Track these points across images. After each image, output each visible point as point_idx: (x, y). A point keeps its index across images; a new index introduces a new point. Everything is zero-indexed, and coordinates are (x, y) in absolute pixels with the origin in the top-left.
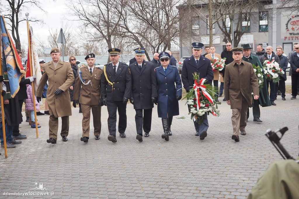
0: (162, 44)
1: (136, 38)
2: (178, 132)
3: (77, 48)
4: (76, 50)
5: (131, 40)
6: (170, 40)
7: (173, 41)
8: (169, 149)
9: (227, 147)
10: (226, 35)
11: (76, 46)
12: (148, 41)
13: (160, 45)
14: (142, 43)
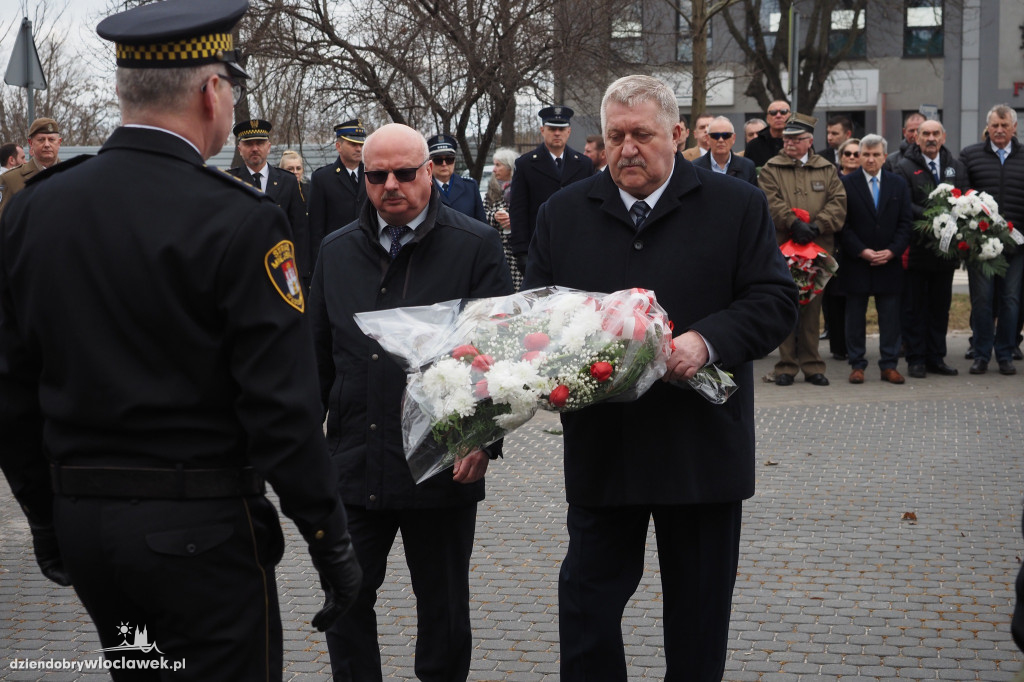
0: (481, 100)
1: (365, 73)
2: (554, 495)
3: (90, 112)
4: (86, 119)
5: (342, 78)
6: (516, 83)
7: (531, 90)
8: (518, 569)
9: (772, 564)
10: (759, 66)
11: (84, 100)
12: (417, 84)
13: (474, 106)
14: (391, 94)
